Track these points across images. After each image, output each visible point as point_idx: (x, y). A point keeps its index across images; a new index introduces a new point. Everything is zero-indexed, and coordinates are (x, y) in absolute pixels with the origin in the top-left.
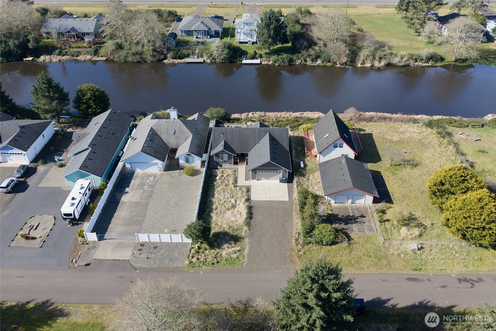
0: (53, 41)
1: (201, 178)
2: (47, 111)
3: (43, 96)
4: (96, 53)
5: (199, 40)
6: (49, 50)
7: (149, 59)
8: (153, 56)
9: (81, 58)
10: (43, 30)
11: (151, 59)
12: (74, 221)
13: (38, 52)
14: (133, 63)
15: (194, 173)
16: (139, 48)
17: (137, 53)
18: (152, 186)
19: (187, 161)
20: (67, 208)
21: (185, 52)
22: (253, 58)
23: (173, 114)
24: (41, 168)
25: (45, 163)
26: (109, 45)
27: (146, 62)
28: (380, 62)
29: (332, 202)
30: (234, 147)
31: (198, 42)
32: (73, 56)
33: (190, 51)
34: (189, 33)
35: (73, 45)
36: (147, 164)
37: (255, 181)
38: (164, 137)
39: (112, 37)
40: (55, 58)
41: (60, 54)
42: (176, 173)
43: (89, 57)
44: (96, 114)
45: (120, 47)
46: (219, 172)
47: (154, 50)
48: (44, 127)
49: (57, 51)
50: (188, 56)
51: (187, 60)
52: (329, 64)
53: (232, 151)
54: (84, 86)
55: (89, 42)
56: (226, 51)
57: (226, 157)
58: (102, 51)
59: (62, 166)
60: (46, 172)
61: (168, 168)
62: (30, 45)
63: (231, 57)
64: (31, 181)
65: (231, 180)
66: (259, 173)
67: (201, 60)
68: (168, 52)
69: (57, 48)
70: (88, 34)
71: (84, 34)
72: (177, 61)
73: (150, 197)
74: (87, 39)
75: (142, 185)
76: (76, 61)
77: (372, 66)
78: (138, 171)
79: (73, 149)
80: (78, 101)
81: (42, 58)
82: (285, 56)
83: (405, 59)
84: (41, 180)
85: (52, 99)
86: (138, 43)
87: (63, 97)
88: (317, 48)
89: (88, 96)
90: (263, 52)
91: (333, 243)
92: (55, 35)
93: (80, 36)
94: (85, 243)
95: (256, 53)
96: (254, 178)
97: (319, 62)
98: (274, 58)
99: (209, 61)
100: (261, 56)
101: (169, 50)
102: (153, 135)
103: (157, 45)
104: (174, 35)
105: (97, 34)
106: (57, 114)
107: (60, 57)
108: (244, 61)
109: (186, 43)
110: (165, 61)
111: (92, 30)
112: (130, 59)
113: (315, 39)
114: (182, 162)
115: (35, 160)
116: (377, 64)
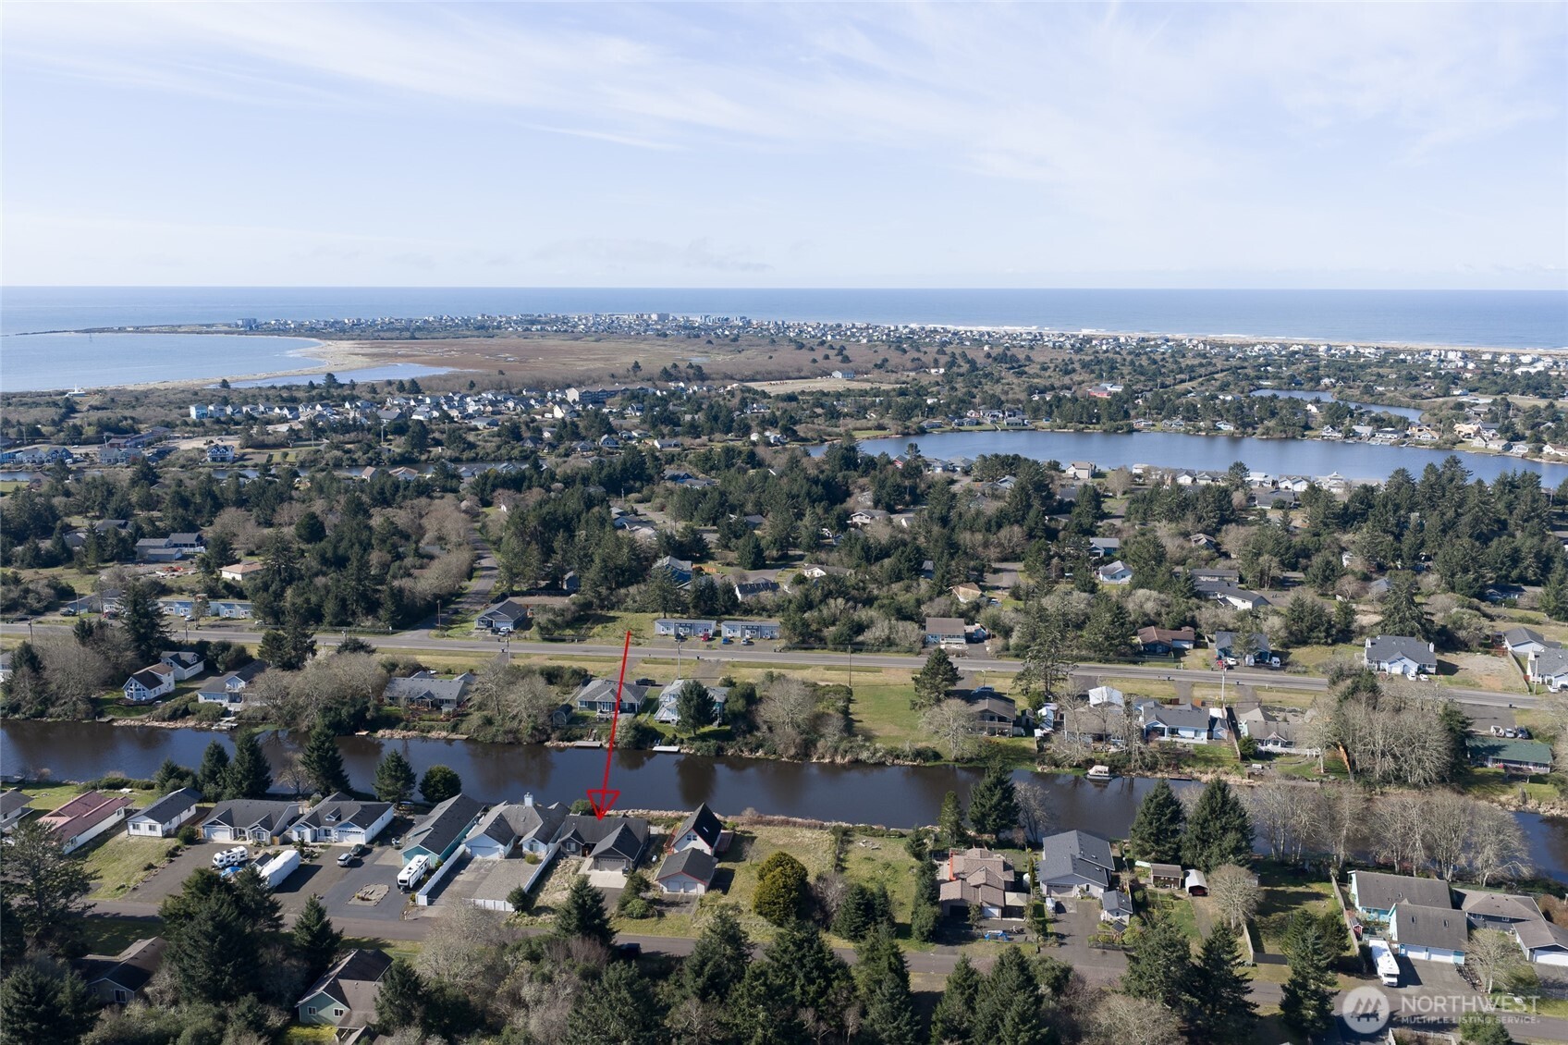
0: (399, 709)
1: (539, 868)
2: (389, 793)
3: (390, 776)
4: (455, 729)
5: (604, 716)
6: (391, 722)
7: (526, 739)
8: (532, 736)
9: (434, 734)
10: (386, 694)
11: (528, 739)
12: (407, 889)
13: (374, 726)
14: (503, 744)
15: (535, 861)
16: (515, 724)
17: (510, 732)
18: (489, 870)
19: (531, 849)
20: (403, 876)
21: (577, 732)
22: (671, 743)
23: (528, 801)
24: (377, 850)
25: (381, 845)
26: (475, 718)
27: (520, 743)
28: (843, 757)
29: (665, 889)
30: (584, 836)
31: (601, 719)
32: (423, 731)
33: (584, 732)
34: (592, 705)
35: (426, 716)
36: (491, 850)
37: (597, 872)
38: (512, 824)
39: (481, 707)
40: (398, 734)
41: (406, 728)
42: (517, 861)
43: (444, 734)
44: (442, 799)
45: (489, 722)
46: (562, 863)
47: (534, 728)
48: (386, 808)
49: (402, 724)
50: (581, 738)
51: (579, 743)
52: (773, 757)
53: (581, 839)
54: (435, 767)
55: (448, 714)
56: (632, 732)
57: (573, 846)
58: (464, 727)
59: (399, 848)
60: (383, 853)
61: (510, 856)
62: (368, 716)
63: (638, 741)
64: (367, 859)
65: (573, 869)
66: (603, 862)
67: (597, 744)
68: (553, 731)
69: (402, 720)
70: (448, 701)
71: (442, 702)
72: (562, 744)
73: (484, 878)
74: (445, 709)
75: (478, 869)
76: (425, 739)
77: (832, 762)
78: (478, 857)
79: (414, 831)
80: (426, 785)
81: (380, 733)
82: (712, 742)
83: (879, 754)
84: (376, 859)
85: (398, 779)
86: (514, 717)
87: (409, 779)
88: (759, 734)
89: (438, 778)
90: (684, 736)
91: (643, 916)
92: (403, 702)
93: (437, 704)
94: (415, 906)
95: (675, 737)
96: (596, 868)
97: (760, 753)
98: (697, 744)
99: (607, 746)
100: (682, 742)
101: (554, 729)
102: (501, 820)
103: (540, 721)
104: (568, 708)
105: (460, 702)
106: (398, 800)
107: (404, 733)
108: (656, 749)
109: (584, 719)
110: (548, 744)
111: (454, 697)
112: (499, 739)
113: (759, 721)
114: (525, 849)
115: (371, 842)
116: (839, 760)
